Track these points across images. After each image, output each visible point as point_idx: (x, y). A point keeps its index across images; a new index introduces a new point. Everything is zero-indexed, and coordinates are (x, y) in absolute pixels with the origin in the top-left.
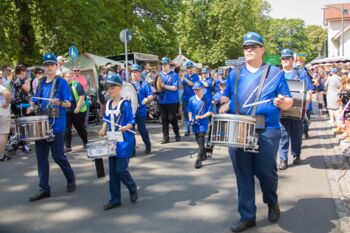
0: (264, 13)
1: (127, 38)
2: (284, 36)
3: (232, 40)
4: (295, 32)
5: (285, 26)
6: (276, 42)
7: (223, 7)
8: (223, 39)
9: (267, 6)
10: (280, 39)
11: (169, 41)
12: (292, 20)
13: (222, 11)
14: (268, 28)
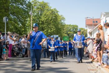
0: (62, 21)
1: (6, 20)
2: (70, 31)
3: (49, 31)
4: (74, 30)
5: (70, 27)
6: (67, 34)
7: (46, 18)
8: (45, 30)
9: (63, 19)
10: (69, 33)
11: (23, 29)
12: (73, 25)
13: (45, 19)
14: (64, 28)
